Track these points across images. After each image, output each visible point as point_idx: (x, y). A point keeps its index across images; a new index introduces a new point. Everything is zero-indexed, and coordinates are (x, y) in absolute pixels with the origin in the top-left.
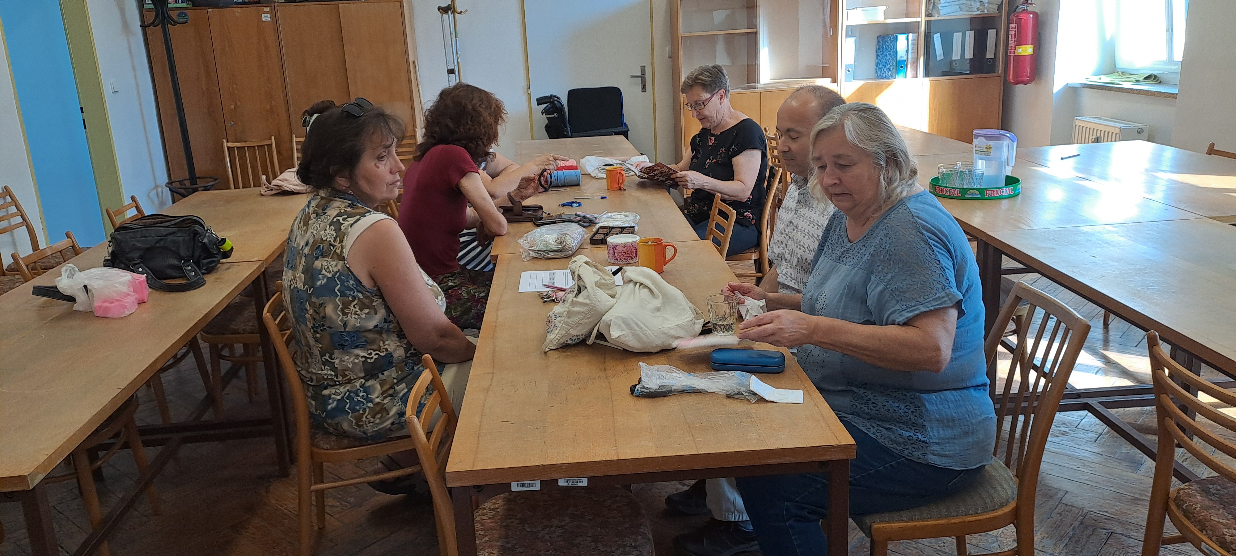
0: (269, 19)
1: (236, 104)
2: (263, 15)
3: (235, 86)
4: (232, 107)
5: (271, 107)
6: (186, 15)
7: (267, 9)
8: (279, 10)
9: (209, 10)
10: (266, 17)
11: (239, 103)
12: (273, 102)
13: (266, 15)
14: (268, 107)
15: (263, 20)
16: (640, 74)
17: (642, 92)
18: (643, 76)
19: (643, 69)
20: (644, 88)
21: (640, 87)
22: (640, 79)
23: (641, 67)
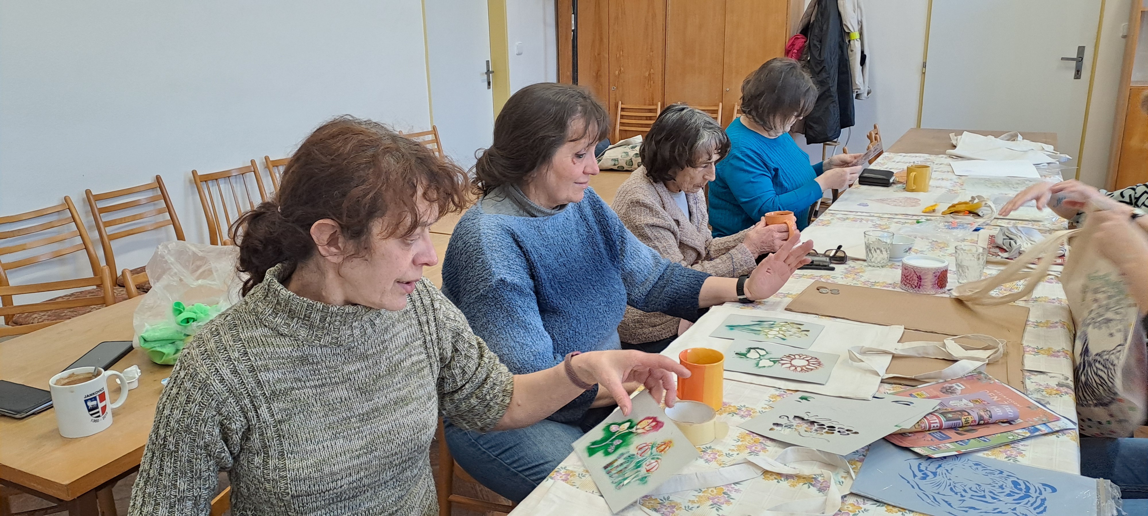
3: (621, 53)
4: (617, 72)
5: (650, 74)
11: (622, 69)
12: (652, 70)
16: (1075, 57)
17: (1075, 78)
18: (1079, 59)
19: (1081, 50)
20: (1078, 74)
21: (1073, 73)
22: (1075, 62)
23: (1079, 47)
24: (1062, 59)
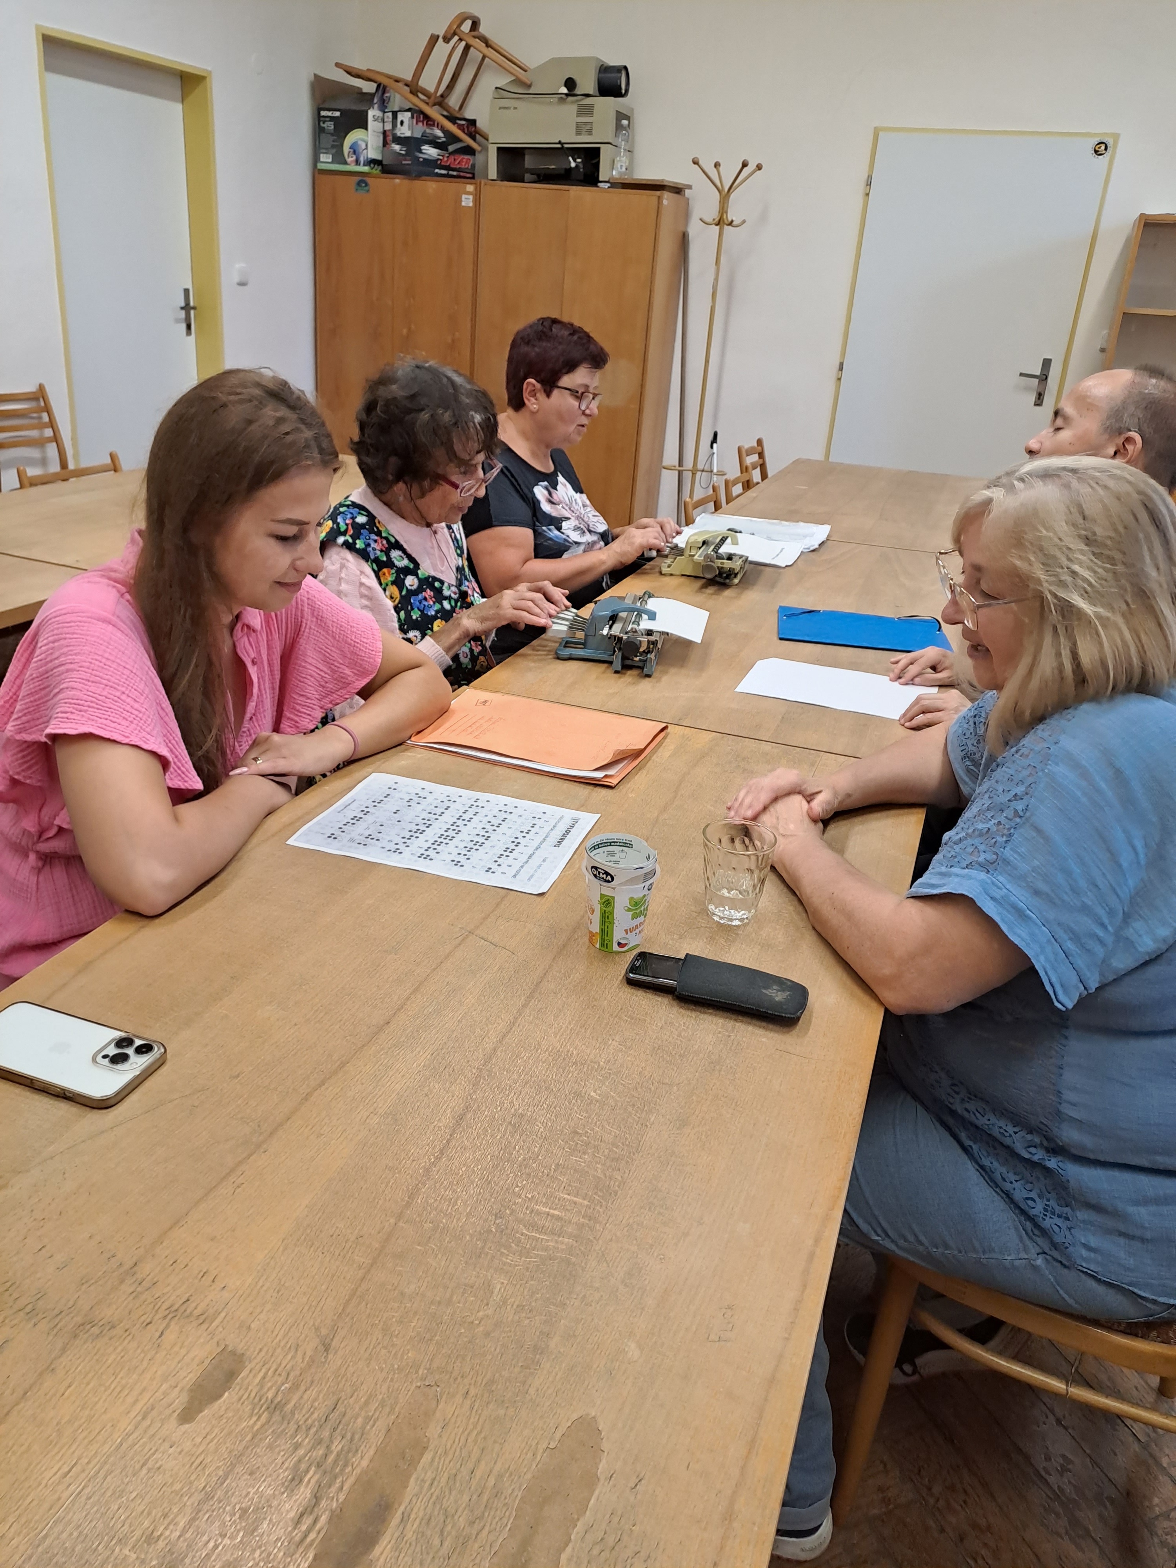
0: (471, 204)
1: (409, 329)
2: (464, 197)
3: (412, 301)
4: (405, 331)
5: (453, 341)
6: (367, 185)
7: (470, 188)
8: (486, 190)
9: (397, 181)
10: (467, 201)
11: (413, 327)
12: (457, 334)
13: (467, 196)
14: (450, 341)
15: (463, 204)
16: (1038, 373)
17: (1035, 405)
18: (1043, 378)
19: (1047, 363)
20: (1039, 398)
21: (1033, 397)
22: (1037, 380)
23: (1045, 359)
24: (1021, 375)
